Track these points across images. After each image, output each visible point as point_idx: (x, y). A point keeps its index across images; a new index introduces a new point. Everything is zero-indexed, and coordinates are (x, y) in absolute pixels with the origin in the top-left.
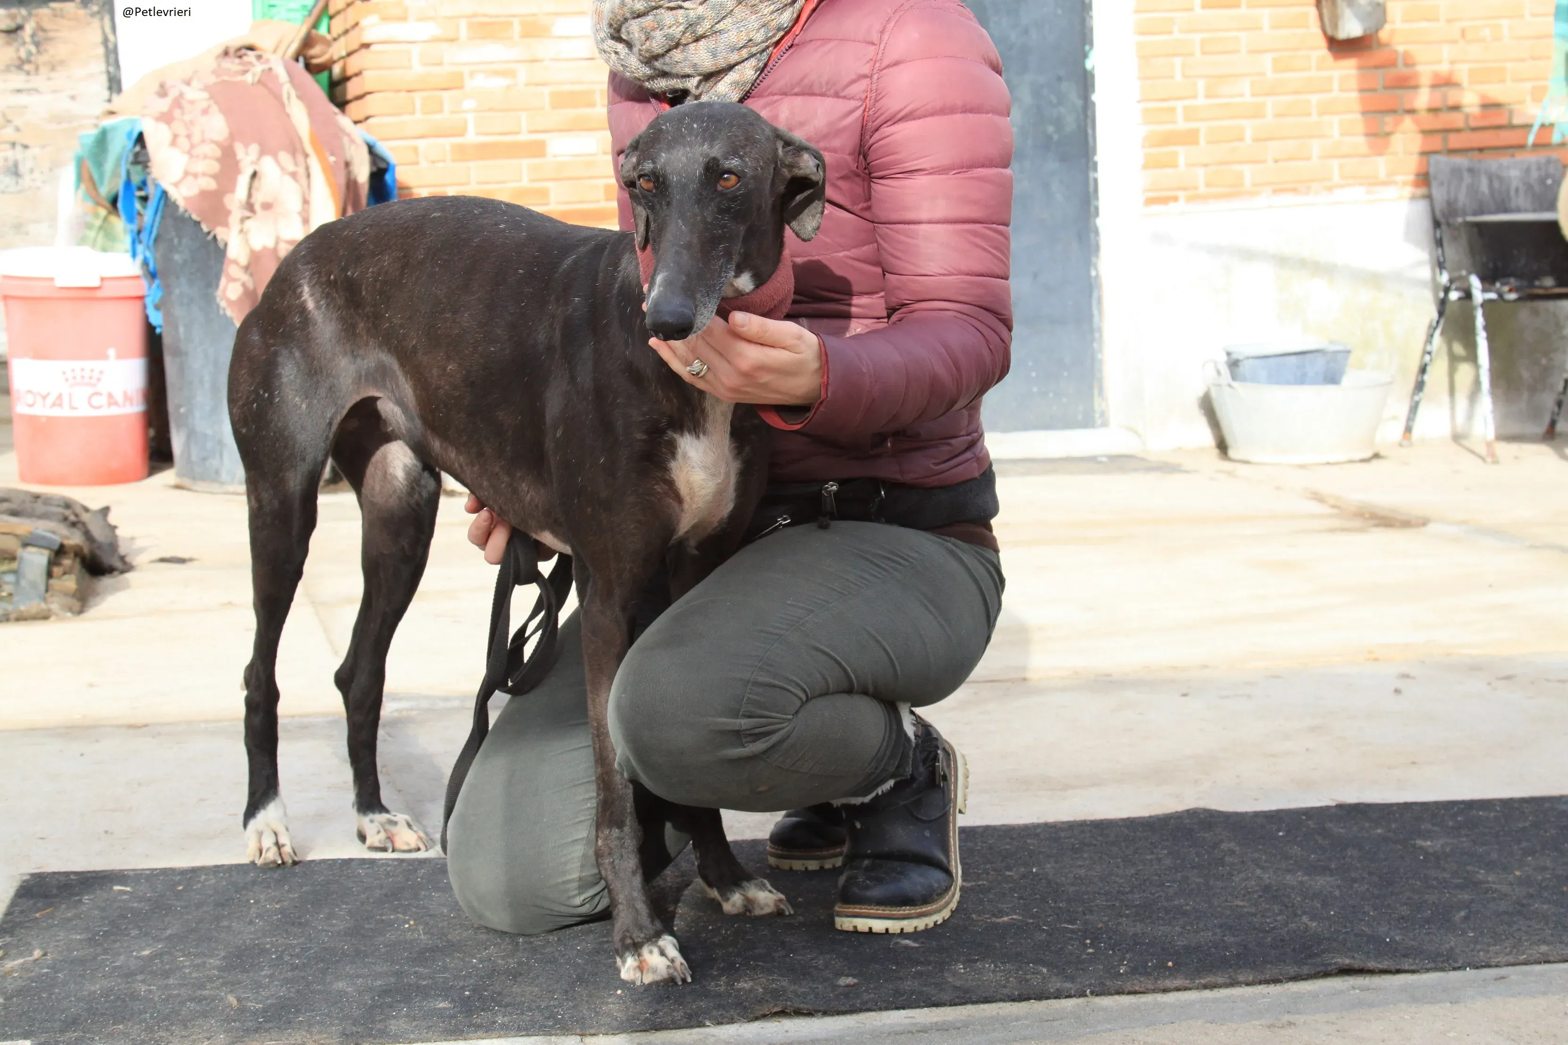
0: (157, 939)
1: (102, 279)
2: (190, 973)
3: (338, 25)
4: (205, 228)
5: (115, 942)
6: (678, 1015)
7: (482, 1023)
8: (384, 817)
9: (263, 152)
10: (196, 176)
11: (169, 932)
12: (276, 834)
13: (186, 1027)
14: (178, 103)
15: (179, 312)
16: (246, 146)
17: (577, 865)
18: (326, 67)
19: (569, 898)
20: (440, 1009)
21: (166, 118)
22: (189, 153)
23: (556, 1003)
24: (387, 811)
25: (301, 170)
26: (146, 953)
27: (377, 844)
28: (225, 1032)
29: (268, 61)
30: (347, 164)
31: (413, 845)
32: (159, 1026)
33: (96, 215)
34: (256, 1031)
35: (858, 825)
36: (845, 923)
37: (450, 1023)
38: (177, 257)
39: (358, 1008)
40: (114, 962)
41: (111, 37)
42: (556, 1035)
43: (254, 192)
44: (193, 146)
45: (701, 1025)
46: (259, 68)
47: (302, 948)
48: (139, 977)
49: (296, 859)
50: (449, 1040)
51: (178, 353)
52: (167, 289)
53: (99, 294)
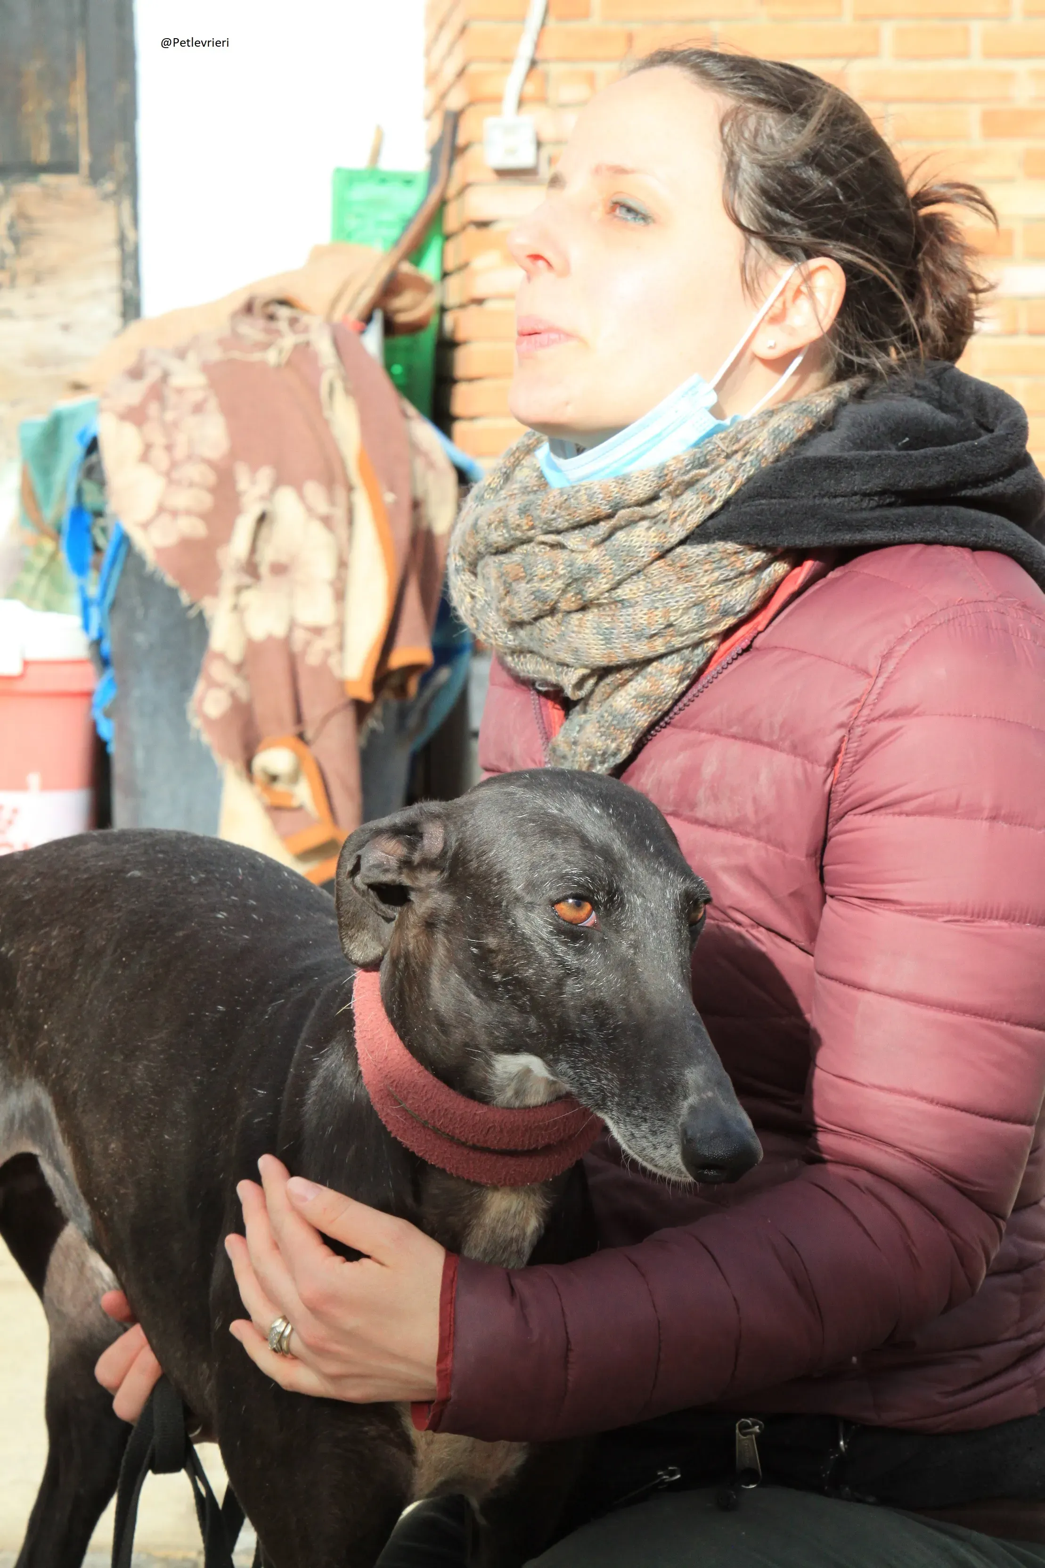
1: (26, 664)
3: (451, 255)
4: (185, 598)
9: (278, 482)
10: (175, 514)
15: (136, 725)
16: (254, 469)
21: (136, 415)
22: (168, 474)
25: (340, 513)
29: (307, 327)
30: (417, 504)
33: (39, 551)
38: (141, 638)
41: (130, 234)
43: (260, 544)
44: (174, 465)
46: (289, 341)
51: (133, 791)
52: (122, 685)
53: (21, 686)
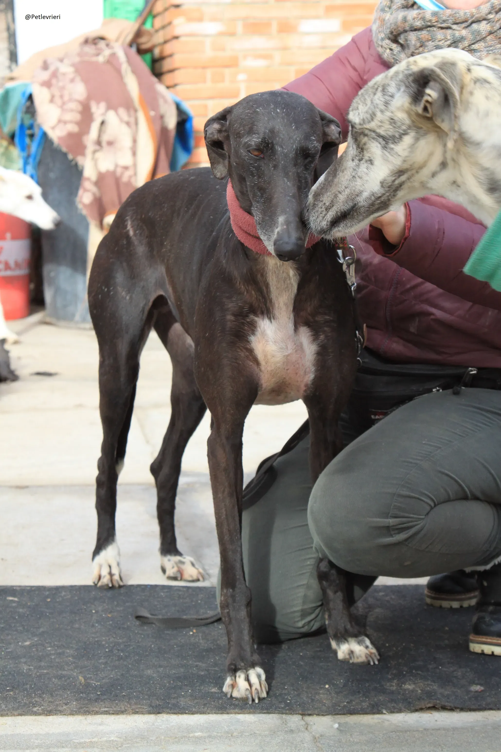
0: (34, 634)
2: (55, 659)
3: (158, 22)
4: (70, 157)
5: (8, 635)
6: (365, 705)
7: (239, 704)
8: (178, 558)
9: (108, 108)
10: (65, 123)
11: (41, 630)
12: (110, 567)
13: (52, 695)
14: (55, 75)
16: (98, 103)
17: (300, 601)
18: (150, 50)
19: (295, 622)
20: (212, 693)
21: (47, 84)
22: (61, 107)
23: (286, 692)
24: (180, 554)
25: (132, 120)
26: (27, 643)
27: (172, 575)
28: (76, 700)
29: (112, 48)
30: (162, 117)
31: (195, 577)
32: (35, 694)
33: (1, 145)
34: (96, 700)
35: (485, 584)
36: (476, 648)
37: (218, 702)
38: (52, 175)
39: (160, 688)
40: (7, 649)
42: (286, 714)
43: (102, 133)
44: (64, 103)
45: (379, 712)
46: (107, 52)
47: (125, 646)
48: (23, 660)
49: (121, 584)
50: (217, 713)
